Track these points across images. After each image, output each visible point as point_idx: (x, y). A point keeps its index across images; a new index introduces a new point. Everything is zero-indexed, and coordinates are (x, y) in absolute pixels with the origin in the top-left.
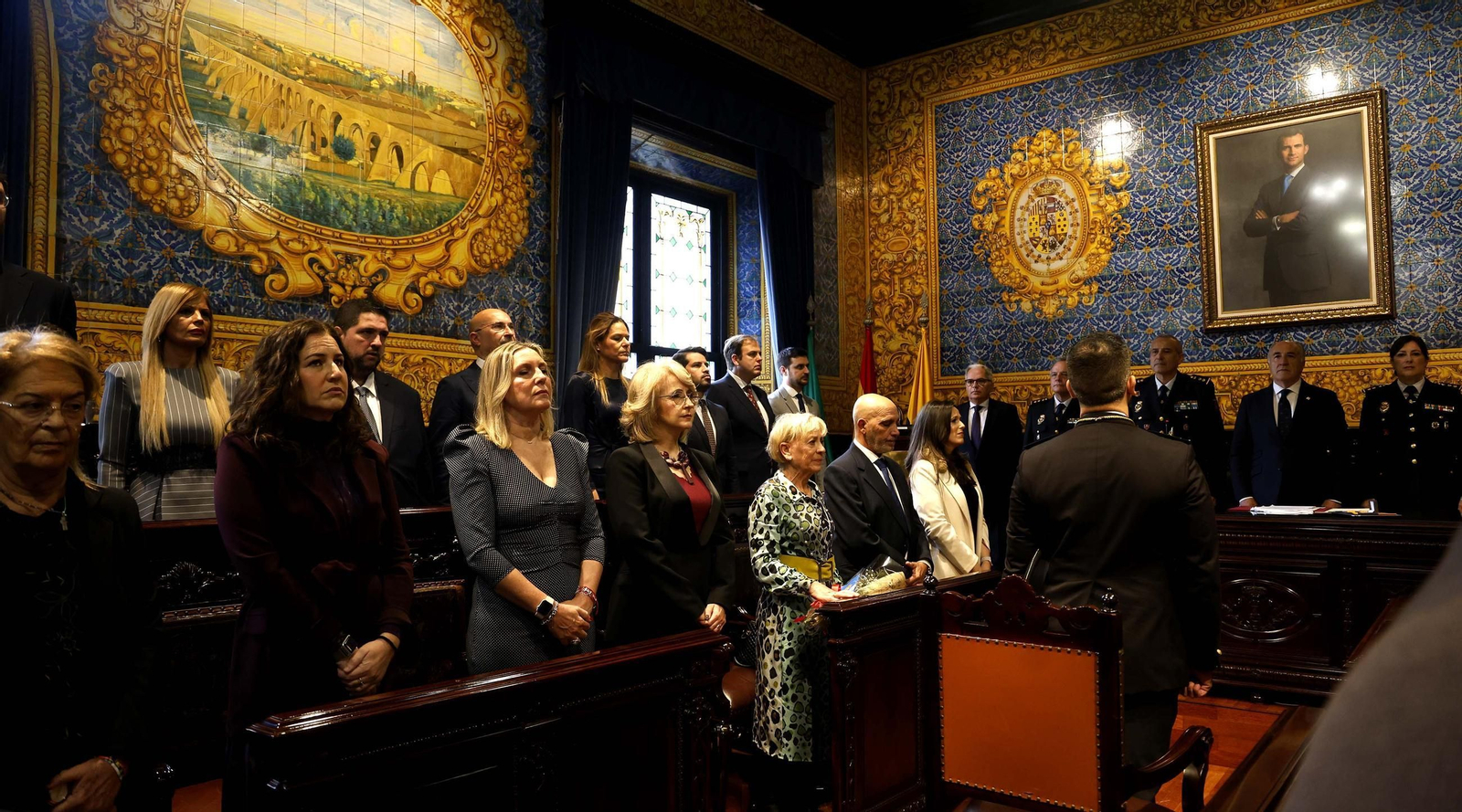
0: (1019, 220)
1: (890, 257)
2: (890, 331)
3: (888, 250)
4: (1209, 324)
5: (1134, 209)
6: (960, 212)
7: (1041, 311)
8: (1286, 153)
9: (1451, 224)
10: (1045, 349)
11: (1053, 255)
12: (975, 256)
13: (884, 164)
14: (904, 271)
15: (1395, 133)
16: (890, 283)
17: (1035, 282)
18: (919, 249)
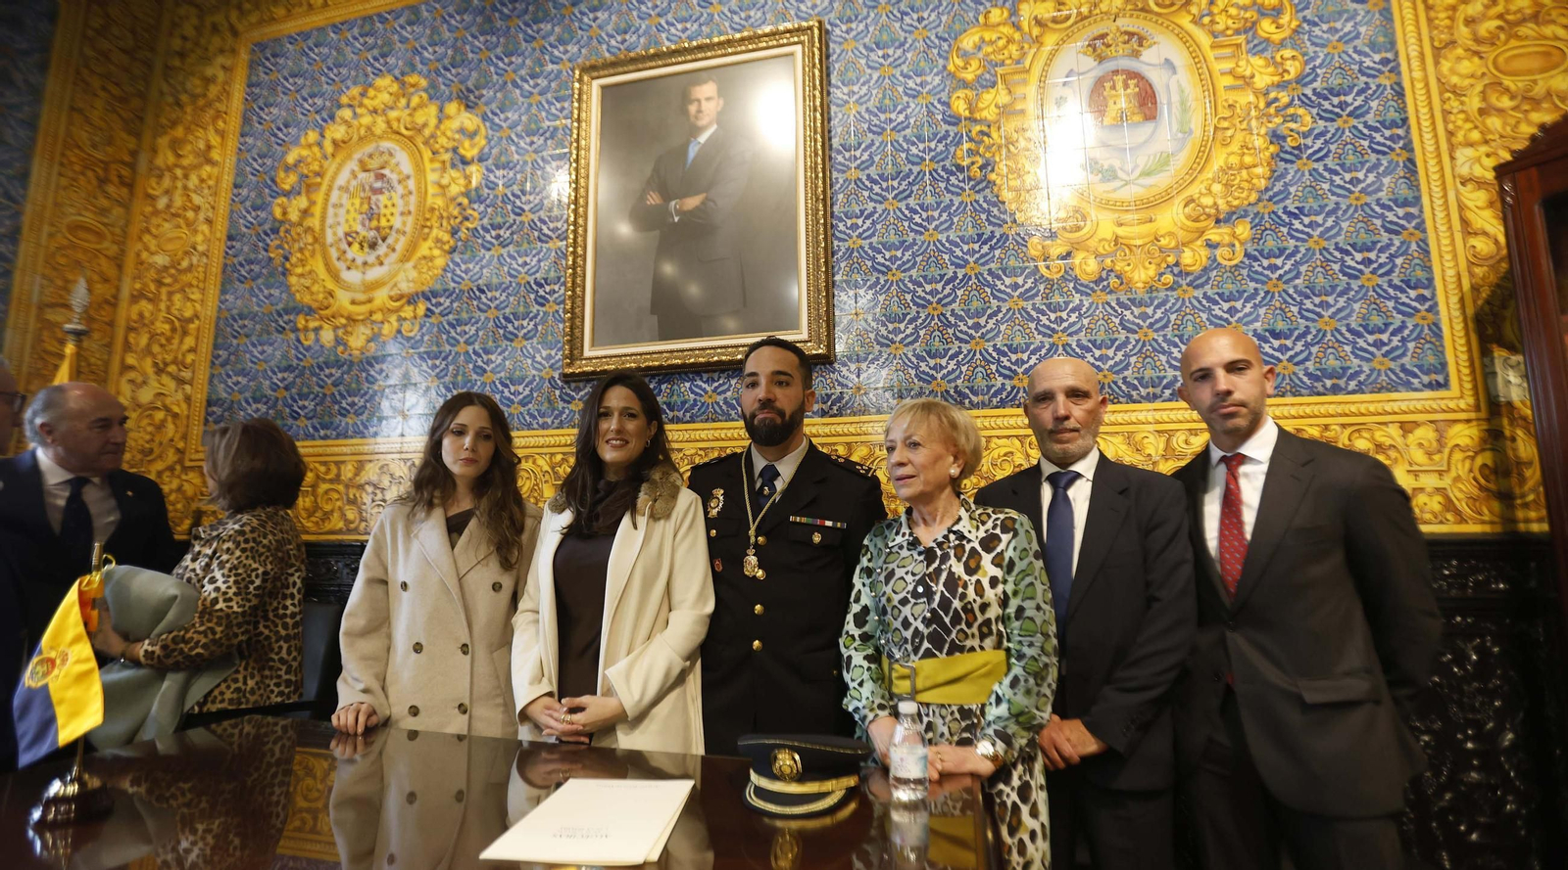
0: (335, 206)
1: (161, 260)
2: (144, 374)
3: (161, 249)
4: (569, 365)
5: (486, 191)
6: (260, 195)
7: (345, 345)
8: (693, 108)
9: (911, 219)
10: (344, 405)
11: (371, 259)
12: (270, 259)
13: (174, 124)
14: (176, 280)
15: (838, 87)
16: (154, 300)
17: (343, 299)
18: (200, 248)
